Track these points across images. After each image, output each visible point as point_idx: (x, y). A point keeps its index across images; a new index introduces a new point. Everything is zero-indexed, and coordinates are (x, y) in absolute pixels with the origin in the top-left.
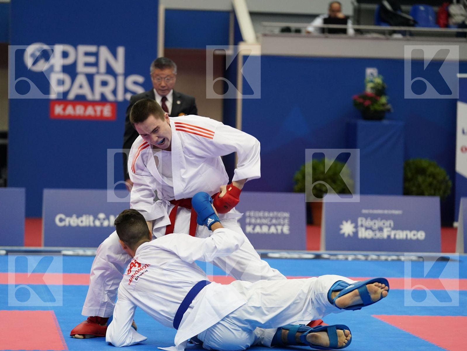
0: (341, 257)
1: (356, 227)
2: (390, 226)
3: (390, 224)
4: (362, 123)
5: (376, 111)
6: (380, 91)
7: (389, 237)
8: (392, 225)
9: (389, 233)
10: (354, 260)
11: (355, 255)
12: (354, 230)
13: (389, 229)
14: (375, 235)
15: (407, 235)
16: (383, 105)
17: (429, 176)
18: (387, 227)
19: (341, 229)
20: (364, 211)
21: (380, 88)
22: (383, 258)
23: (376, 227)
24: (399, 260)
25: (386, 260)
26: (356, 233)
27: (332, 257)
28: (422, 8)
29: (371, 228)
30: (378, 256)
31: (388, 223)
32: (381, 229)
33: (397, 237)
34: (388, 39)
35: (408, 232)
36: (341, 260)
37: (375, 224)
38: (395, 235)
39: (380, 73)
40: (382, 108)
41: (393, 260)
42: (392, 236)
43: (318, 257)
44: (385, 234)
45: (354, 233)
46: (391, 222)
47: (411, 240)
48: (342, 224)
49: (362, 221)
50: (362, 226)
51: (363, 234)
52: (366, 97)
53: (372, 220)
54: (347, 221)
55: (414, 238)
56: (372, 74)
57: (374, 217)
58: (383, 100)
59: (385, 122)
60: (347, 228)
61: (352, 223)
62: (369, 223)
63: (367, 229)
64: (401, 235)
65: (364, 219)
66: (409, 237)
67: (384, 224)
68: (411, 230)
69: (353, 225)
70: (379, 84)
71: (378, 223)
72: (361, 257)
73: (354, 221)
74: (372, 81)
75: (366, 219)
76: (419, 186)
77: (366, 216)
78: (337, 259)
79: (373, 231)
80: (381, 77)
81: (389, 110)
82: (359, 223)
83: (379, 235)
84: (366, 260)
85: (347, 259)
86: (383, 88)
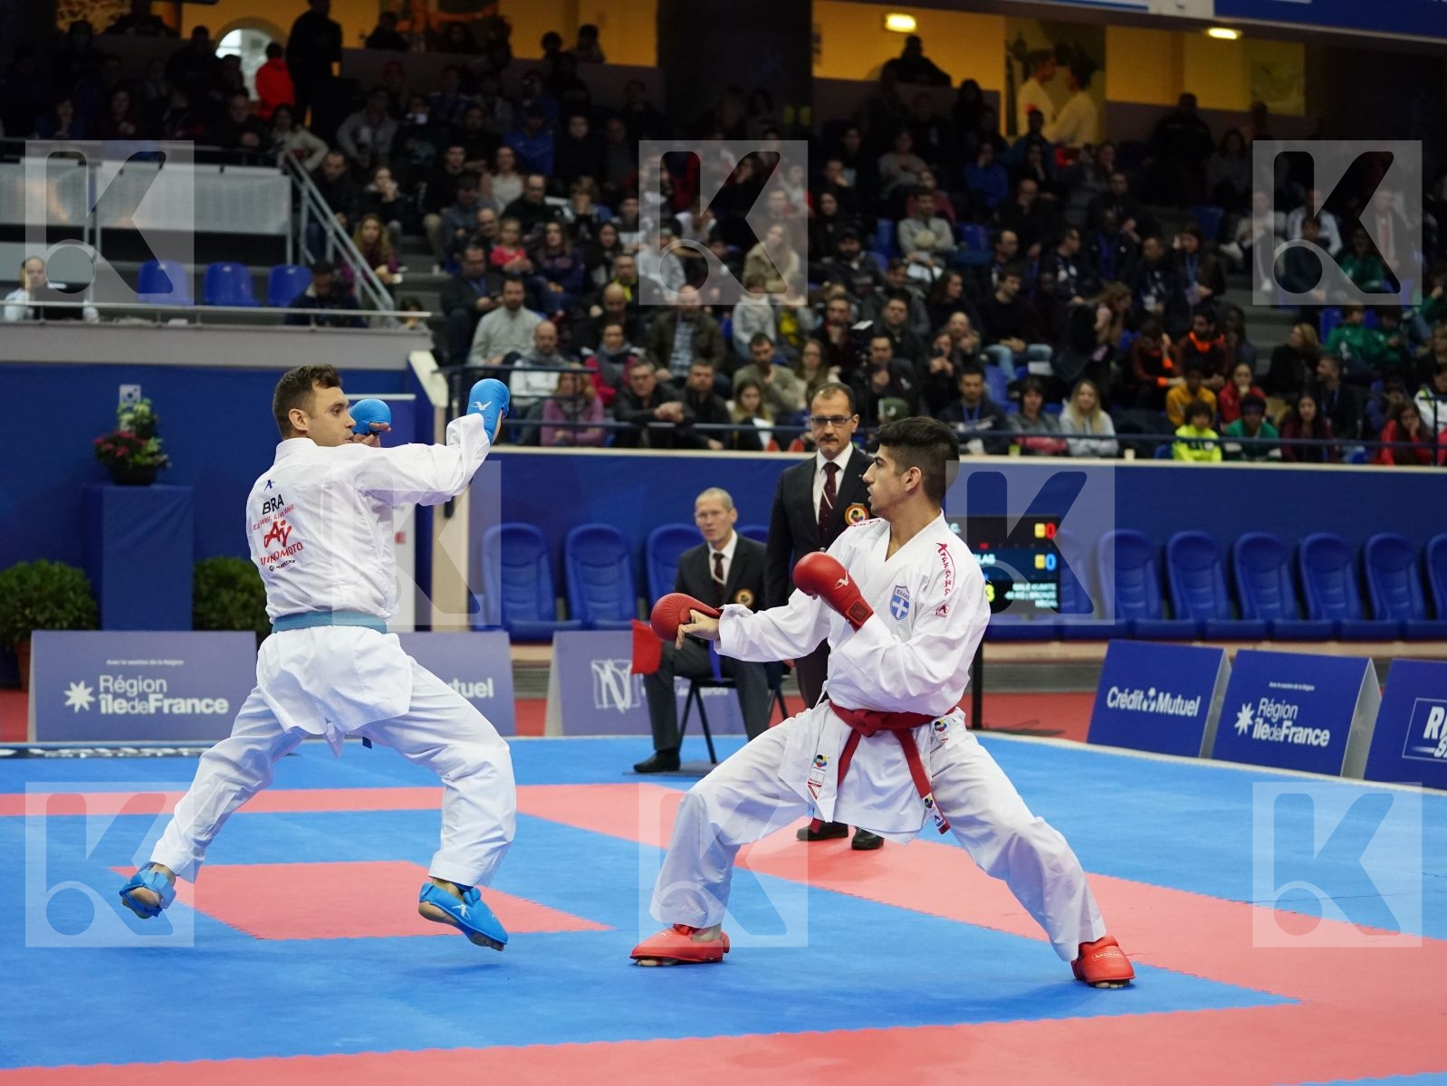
0: (65, 752)
1: (95, 694)
2: (161, 691)
3: (161, 686)
4: (110, 489)
5: (138, 466)
6: (145, 429)
7: (159, 709)
8: (165, 689)
9: (159, 704)
10: (89, 757)
11: (92, 748)
13: (160, 696)
14: (133, 708)
15: (193, 706)
16: (152, 454)
17: (242, 591)
18: (155, 692)
19: (68, 698)
21: (146, 421)
22: (147, 752)
24: (180, 755)
25: (154, 756)
26: (95, 706)
27: (48, 754)
28: (227, 269)
29: (124, 696)
30: (138, 748)
31: (156, 684)
32: (143, 697)
33: (175, 710)
34: (159, 328)
35: (196, 701)
36: (67, 758)
37: (132, 686)
38: (171, 706)
39: (144, 394)
40: (149, 460)
41: (166, 756)
42: (166, 710)
43: (22, 753)
44: (152, 706)
45: (90, 704)
47: (202, 714)
50: (107, 690)
51: (110, 706)
52: (118, 440)
55: (209, 711)
56: (130, 395)
57: (129, 673)
58: (153, 445)
59: (156, 487)
60: (79, 696)
62: (120, 685)
63: (116, 696)
64: (183, 706)
66: (198, 711)
67: (149, 686)
68: (201, 699)
70: (143, 415)
71: (139, 685)
72: (102, 750)
73: (92, 683)
74: (130, 410)
76: (224, 610)
77: (114, 672)
78: (59, 757)
79: (129, 700)
80: (147, 401)
81: (163, 464)
82: (102, 685)
83: (139, 708)
84: (115, 756)
85: (77, 756)
86: (152, 422)
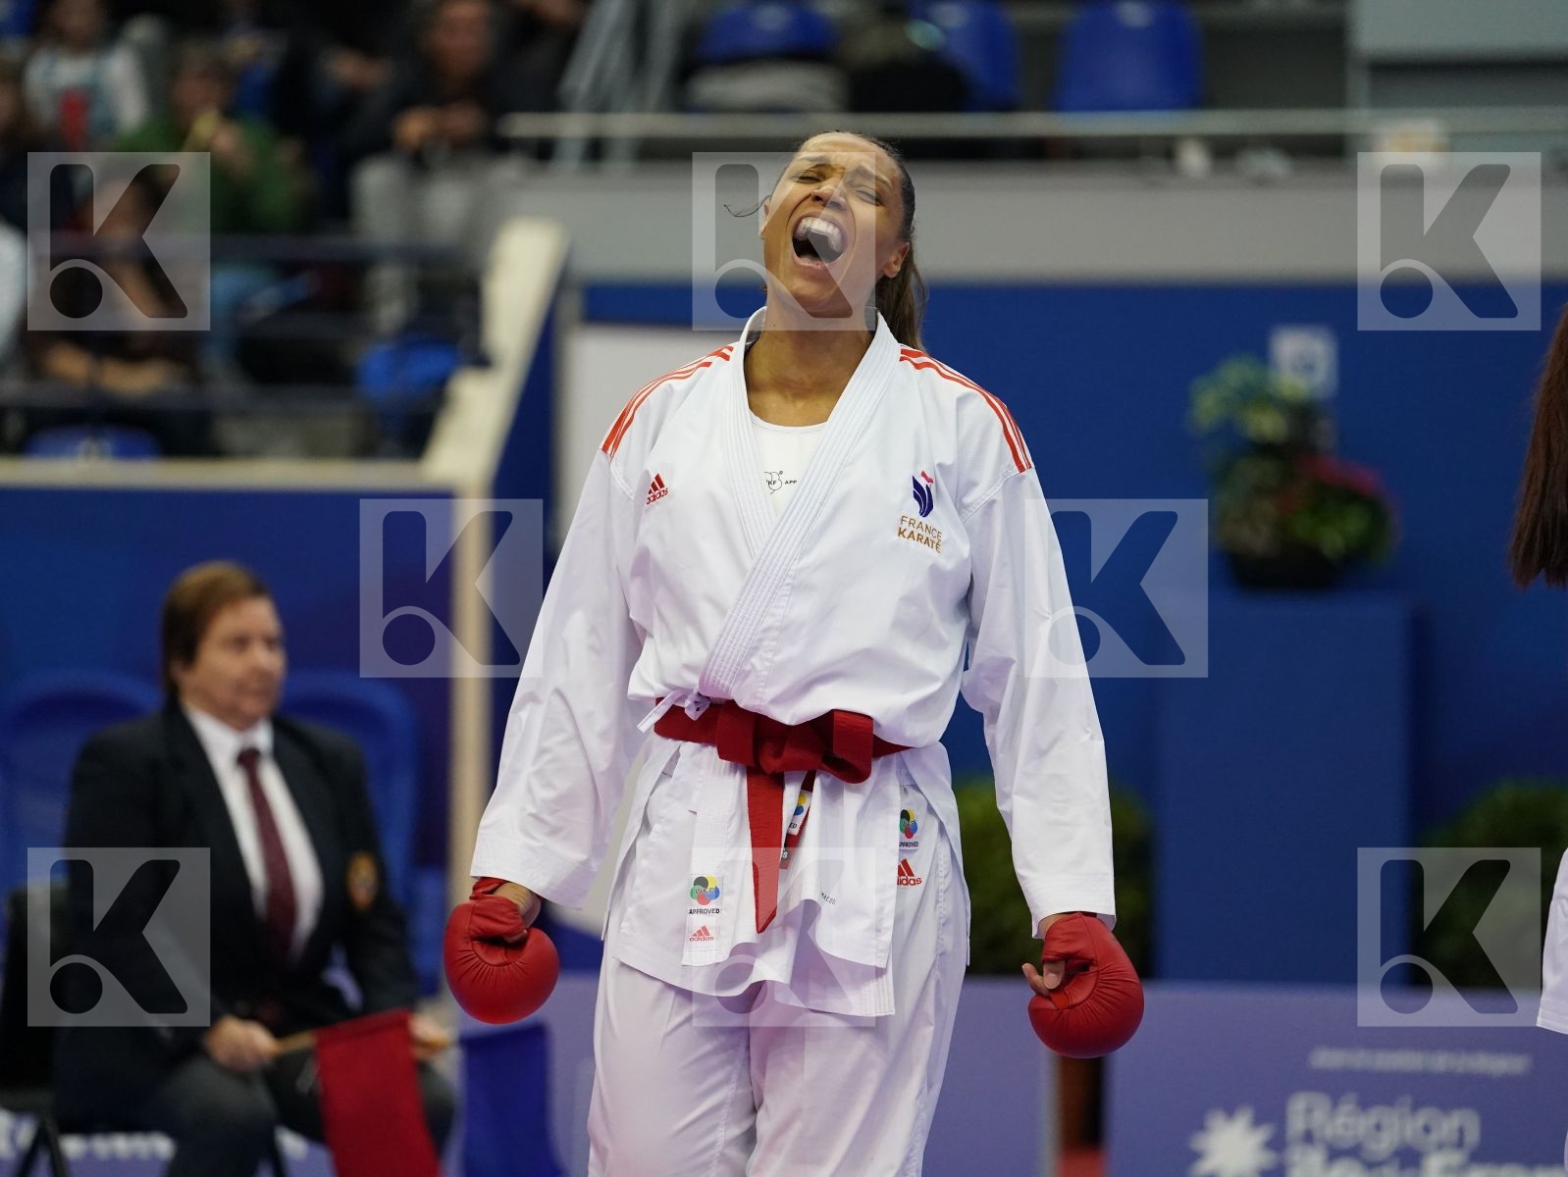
12: (1266, 1159)
20: (1326, 1059)
23: (1383, 1145)
46: (1465, 1122)
48: (1200, 1126)
49: (1309, 1111)
53: (1364, 1105)
54: (1230, 1112)
61: (1257, 1121)
65: (1320, 1103)
69: (1262, 1135)
75: (1336, 1101)
